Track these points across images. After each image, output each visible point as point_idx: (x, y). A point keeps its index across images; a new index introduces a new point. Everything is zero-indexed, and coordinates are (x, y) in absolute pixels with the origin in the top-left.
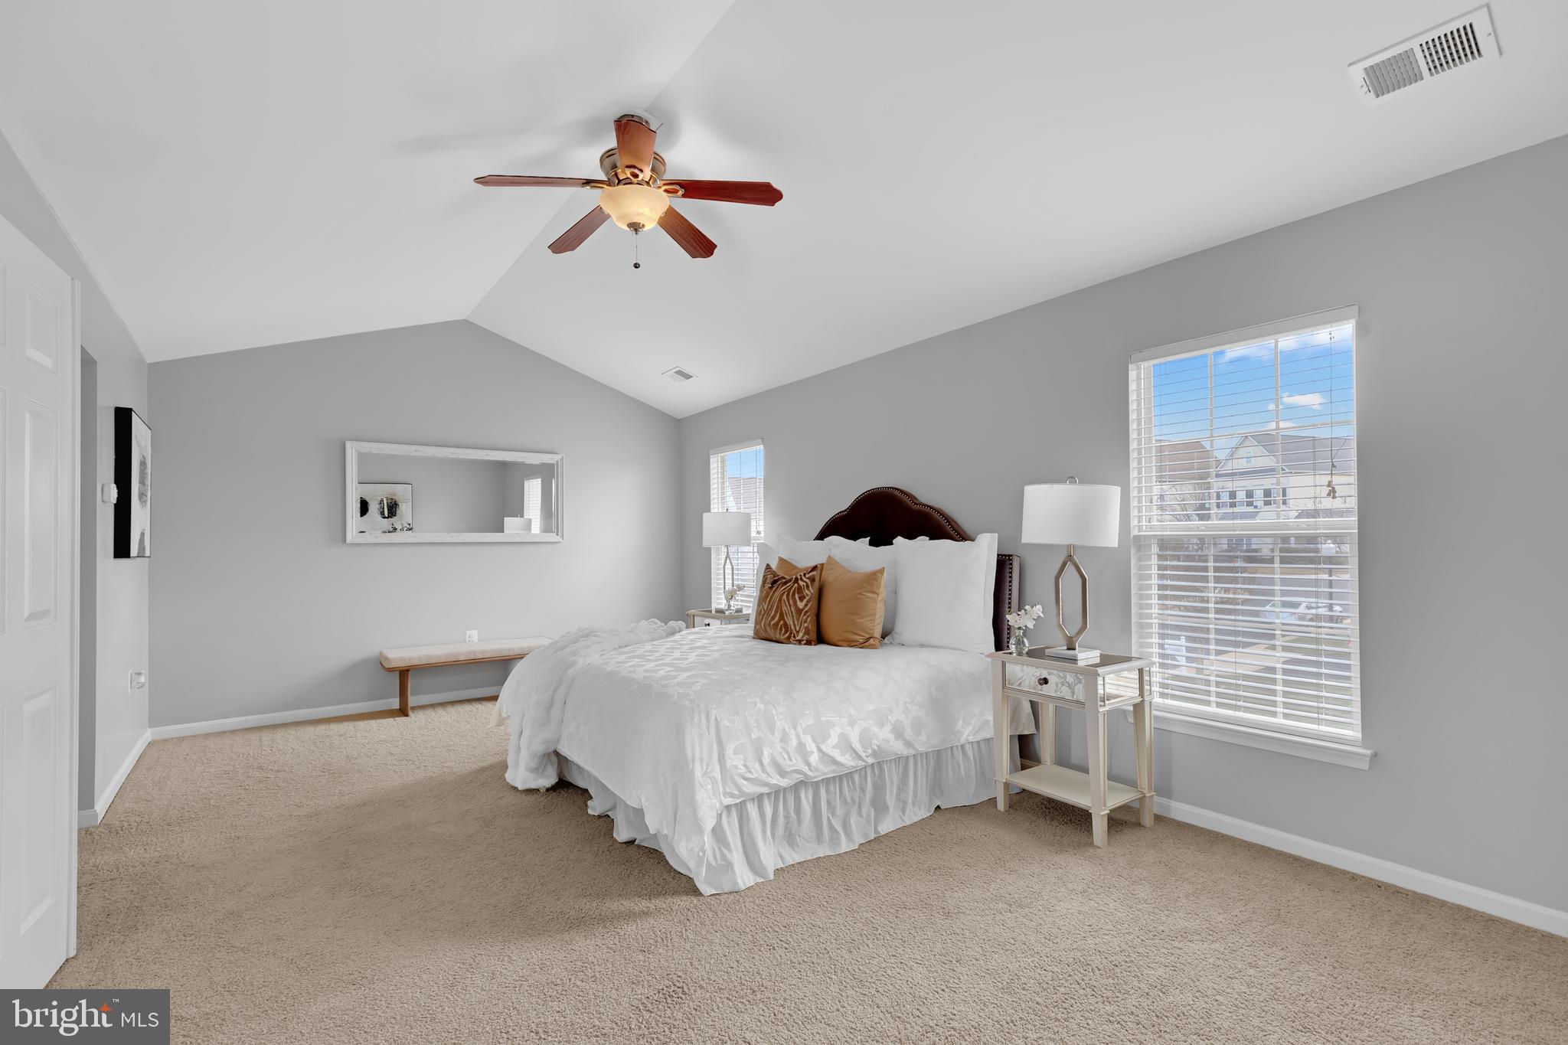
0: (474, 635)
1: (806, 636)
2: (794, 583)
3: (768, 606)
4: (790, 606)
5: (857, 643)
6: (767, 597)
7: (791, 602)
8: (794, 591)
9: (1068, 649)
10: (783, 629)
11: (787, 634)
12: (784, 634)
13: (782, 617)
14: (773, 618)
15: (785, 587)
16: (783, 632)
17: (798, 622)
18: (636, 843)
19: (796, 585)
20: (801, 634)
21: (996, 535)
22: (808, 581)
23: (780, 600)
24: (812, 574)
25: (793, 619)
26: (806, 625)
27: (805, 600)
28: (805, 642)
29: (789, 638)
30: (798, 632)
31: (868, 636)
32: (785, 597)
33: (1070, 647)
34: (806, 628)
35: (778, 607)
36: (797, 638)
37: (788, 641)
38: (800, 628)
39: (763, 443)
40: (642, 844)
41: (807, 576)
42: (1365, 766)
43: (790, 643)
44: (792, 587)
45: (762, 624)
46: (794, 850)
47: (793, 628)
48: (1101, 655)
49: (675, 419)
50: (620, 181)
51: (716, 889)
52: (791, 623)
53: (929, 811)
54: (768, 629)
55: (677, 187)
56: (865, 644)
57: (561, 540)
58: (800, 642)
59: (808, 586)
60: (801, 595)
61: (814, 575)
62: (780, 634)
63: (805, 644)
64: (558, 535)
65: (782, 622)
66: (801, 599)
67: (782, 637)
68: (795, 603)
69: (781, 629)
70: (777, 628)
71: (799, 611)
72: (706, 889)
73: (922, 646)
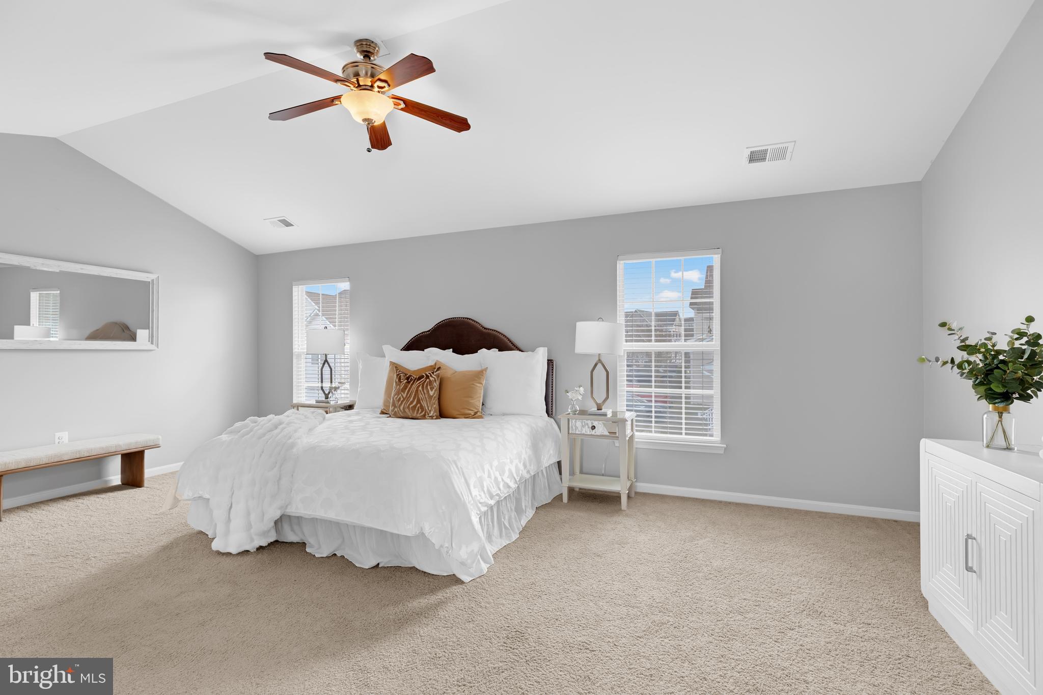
0: (65, 436)
1: (435, 413)
2: (426, 379)
3: (407, 394)
4: (424, 394)
5: (470, 416)
6: (406, 389)
7: (425, 391)
8: (427, 384)
9: (598, 410)
10: (420, 410)
11: (423, 413)
12: (421, 412)
13: (419, 402)
14: (412, 402)
15: (419, 382)
16: (420, 411)
17: (430, 404)
18: (380, 566)
19: (428, 380)
20: (432, 412)
21: (546, 348)
22: (435, 377)
23: (417, 391)
24: (437, 372)
25: (427, 403)
26: (435, 406)
27: (434, 390)
28: (435, 417)
29: (424, 416)
30: (430, 411)
31: (476, 411)
32: (420, 388)
33: (599, 408)
34: (435, 408)
35: (415, 395)
36: (430, 415)
37: (424, 417)
38: (431, 408)
39: (350, 281)
40: (385, 566)
41: (435, 374)
42: (722, 452)
43: (425, 419)
44: (425, 381)
45: (402, 408)
46: (491, 544)
47: (426, 408)
48: (612, 412)
49: (255, 255)
50: (359, 86)
51: (471, 577)
52: (426, 405)
53: (533, 510)
54: (407, 410)
55: (401, 102)
56: (475, 416)
57: (156, 348)
58: (432, 417)
59: (435, 381)
60: (432, 386)
61: (439, 373)
62: (417, 413)
63: (436, 419)
64: (153, 344)
65: (419, 405)
66: (432, 389)
67: (418, 415)
68: (428, 392)
69: (418, 410)
70: (415, 409)
71: (430, 397)
72: (465, 578)
73: (504, 414)
